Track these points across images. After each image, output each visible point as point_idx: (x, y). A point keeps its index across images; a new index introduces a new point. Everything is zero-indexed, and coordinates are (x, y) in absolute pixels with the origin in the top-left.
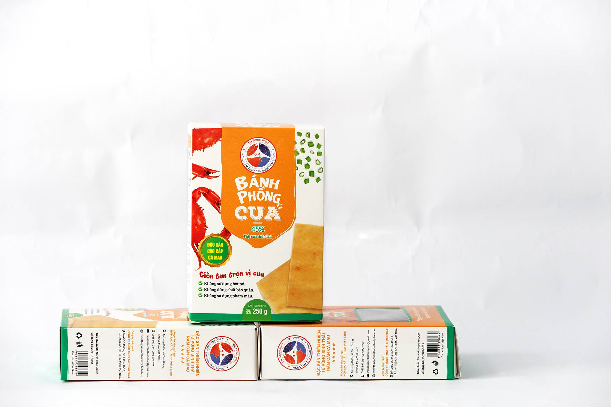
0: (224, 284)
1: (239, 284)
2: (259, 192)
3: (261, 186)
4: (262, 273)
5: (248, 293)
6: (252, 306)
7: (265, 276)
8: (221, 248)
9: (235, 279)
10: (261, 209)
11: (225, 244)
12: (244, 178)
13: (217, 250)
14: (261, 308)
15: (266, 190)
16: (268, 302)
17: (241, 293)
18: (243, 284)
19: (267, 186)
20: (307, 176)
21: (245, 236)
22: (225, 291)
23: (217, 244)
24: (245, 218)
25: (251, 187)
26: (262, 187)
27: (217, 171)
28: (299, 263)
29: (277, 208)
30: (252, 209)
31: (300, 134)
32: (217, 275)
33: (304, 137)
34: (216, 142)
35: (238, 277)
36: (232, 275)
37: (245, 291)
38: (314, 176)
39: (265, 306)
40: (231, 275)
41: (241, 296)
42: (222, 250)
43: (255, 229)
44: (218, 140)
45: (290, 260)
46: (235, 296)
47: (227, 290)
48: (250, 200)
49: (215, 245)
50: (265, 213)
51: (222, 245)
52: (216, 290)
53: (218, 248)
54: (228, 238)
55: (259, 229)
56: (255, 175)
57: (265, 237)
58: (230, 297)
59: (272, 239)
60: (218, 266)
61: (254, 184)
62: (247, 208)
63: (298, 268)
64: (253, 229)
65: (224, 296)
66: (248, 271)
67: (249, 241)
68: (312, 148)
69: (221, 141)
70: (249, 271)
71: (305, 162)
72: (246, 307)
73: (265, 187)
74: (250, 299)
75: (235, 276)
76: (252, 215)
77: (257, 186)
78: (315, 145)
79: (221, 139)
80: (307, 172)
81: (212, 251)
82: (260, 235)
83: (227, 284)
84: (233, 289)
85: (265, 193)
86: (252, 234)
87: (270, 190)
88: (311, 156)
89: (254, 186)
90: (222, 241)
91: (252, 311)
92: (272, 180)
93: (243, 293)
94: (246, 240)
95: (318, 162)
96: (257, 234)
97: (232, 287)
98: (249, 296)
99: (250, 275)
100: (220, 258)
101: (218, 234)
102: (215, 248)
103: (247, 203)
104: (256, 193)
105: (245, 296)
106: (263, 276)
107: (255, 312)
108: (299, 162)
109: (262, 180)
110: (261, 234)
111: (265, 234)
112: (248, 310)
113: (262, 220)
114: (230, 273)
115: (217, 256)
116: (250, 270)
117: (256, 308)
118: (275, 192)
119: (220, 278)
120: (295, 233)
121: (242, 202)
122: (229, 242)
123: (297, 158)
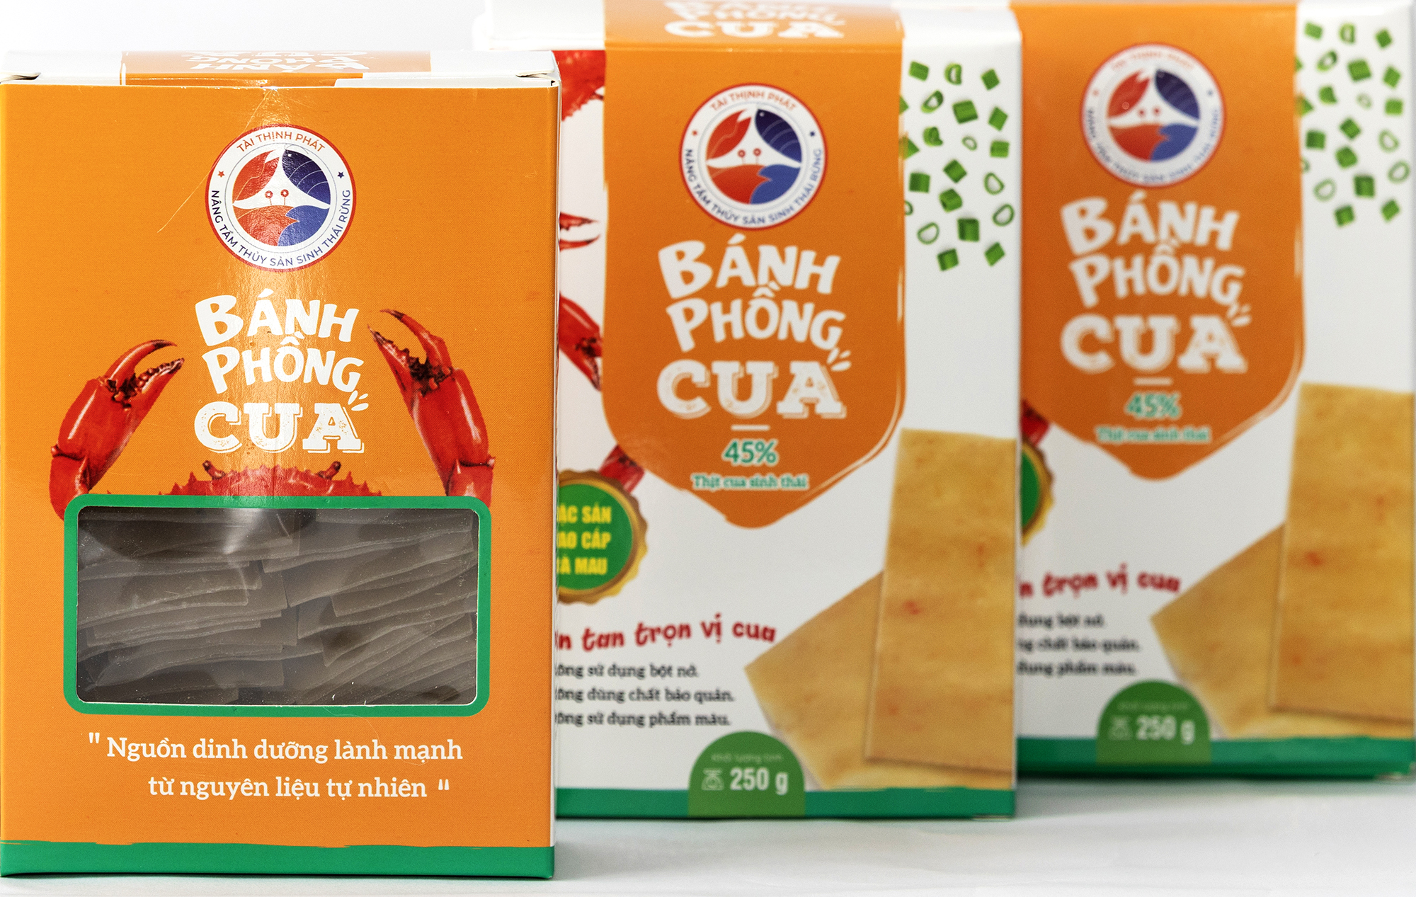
0: (614, 670)
1: (675, 672)
2: (755, 305)
3: (763, 277)
4: (766, 630)
5: (709, 708)
6: (727, 757)
7: (779, 637)
8: (603, 527)
9: (657, 652)
10: (762, 372)
11: (617, 511)
12: (695, 248)
13: (586, 535)
14: (763, 764)
15: (783, 294)
16: (793, 742)
17: (681, 708)
18: (690, 672)
19: (786, 280)
20: (949, 237)
21: (701, 481)
22: (620, 697)
23: (586, 510)
24: (699, 407)
25: (722, 282)
26: (766, 286)
27: (584, 221)
28: (915, 587)
29: (829, 367)
30: (727, 371)
31: (920, 71)
32: (587, 634)
33: (937, 81)
34: (583, 102)
35: (670, 645)
36: (646, 638)
37: (701, 697)
38: (976, 237)
39: (778, 757)
40: (644, 634)
41: (684, 720)
42: (607, 537)
43: (740, 452)
44: (591, 95)
45: (880, 577)
46: (658, 719)
47: (626, 697)
48: (720, 336)
49: (580, 515)
50: (781, 386)
51: (605, 515)
52: (585, 696)
53: (591, 527)
54: (632, 487)
55: (755, 452)
56: (739, 237)
57: (780, 483)
58: (640, 722)
59: (804, 493)
60: (590, 600)
61: (734, 273)
62: (709, 367)
63: (912, 608)
64: (732, 452)
65: (614, 718)
66: (710, 619)
67: (716, 500)
68: (969, 127)
69: (601, 98)
70: (715, 620)
71: (940, 182)
72: (703, 763)
73: (778, 284)
74: (718, 732)
75: (660, 637)
76: (726, 394)
77: (748, 280)
78: (984, 112)
79: (601, 91)
80: (948, 222)
81: (569, 541)
82: (757, 477)
83: (626, 672)
84: (651, 691)
85: (781, 308)
86: (727, 470)
87: (801, 297)
88: (966, 159)
89: (735, 281)
90: (607, 501)
91: (727, 779)
92: (809, 256)
93: (690, 708)
94: (704, 495)
95: (994, 184)
96: (748, 472)
97: (649, 683)
98: (714, 720)
99: (719, 633)
100: (598, 567)
101: (590, 474)
102: (580, 527)
103: (707, 349)
104: (745, 308)
105: (701, 720)
106: (771, 639)
107: (742, 782)
108: (920, 182)
109: (768, 253)
110: (764, 470)
111: (778, 471)
112: (713, 774)
113: (770, 416)
114: (641, 629)
115: (585, 560)
116: (718, 616)
117: (743, 766)
118: (822, 303)
119: (600, 645)
120: (901, 468)
121: (687, 343)
122: (635, 503)
123: (911, 165)
